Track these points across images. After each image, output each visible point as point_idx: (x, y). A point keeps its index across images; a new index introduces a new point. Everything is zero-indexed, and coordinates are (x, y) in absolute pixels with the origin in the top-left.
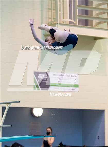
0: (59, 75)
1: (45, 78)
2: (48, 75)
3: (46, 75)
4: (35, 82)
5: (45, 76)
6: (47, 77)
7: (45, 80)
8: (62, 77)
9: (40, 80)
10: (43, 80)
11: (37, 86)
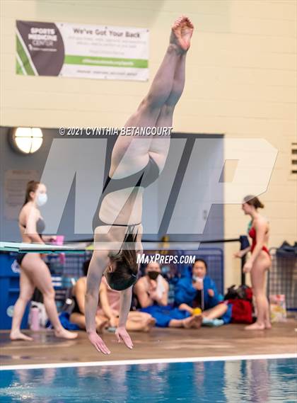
0: (91, 32)
1: (49, 41)
2: (57, 33)
3: (52, 31)
4: (20, 51)
5: (51, 35)
6: (55, 38)
7: (50, 47)
8: (100, 36)
9: (34, 46)
10: (44, 47)
11: (26, 63)
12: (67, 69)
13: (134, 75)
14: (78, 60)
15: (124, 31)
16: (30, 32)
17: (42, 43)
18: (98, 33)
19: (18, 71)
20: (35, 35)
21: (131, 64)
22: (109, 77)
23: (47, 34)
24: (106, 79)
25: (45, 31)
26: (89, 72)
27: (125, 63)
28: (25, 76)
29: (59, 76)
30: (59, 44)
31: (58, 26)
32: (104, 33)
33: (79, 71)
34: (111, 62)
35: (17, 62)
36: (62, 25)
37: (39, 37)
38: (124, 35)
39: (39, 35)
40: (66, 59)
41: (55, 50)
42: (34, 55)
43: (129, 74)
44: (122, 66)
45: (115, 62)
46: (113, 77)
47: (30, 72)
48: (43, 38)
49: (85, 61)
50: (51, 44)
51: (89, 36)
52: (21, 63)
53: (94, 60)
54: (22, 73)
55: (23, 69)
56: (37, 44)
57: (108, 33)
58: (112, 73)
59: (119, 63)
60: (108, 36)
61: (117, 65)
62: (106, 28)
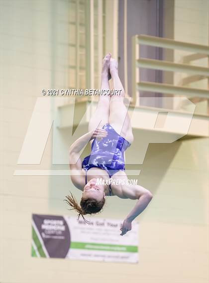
0: (92, 224)
1: (58, 231)
2: (65, 224)
3: (61, 222)
4: (35, 239)
5: (59, 225)
6: (63, 228)
7: (59, 235)
8: (99, 227)
9: (46, 234)
10: (54, 235)
11: (39, 248)
12: (72, 253)
13: (127, 257)
14: (82, 246)
16: (43, 223)
17: (52, 232)
18: (98, 224)
19: (33, 254)
20: (47, 225)
21: (124, 249)
22: (107, 260)
23: (57, 225)
24: (104, 261)
25: (55, 222)
26: (90, 255)
27: (119, 249)
28: (38, 259)
29: (66, 257)
30: (67, 233)
31: (66, 218)
32: (103, 224)
33: (83, 255)
34: (108, 248)
35: (32, 247)
36: (69, 218)
37: (50, 227)
40: (72, 245)
41: (62, 238)
42: (46, 241)
43: (123, 257)
44: (117, 251)
45: (112, 247)
46: (110, 260)
47: (43, 255)
48: (54, 228)
49: (87, 246)
50: (60, 233)
51: (90, 226)
52: (35, 248)
53: (95, 246)
54: (36, 256)
55: (37, 253)
56: (49, 232)
57: (106, 225)
58: (109, 257)
59: (115, 248)
60: (106, 227)
61: (113, 250)
62: (105, 220)
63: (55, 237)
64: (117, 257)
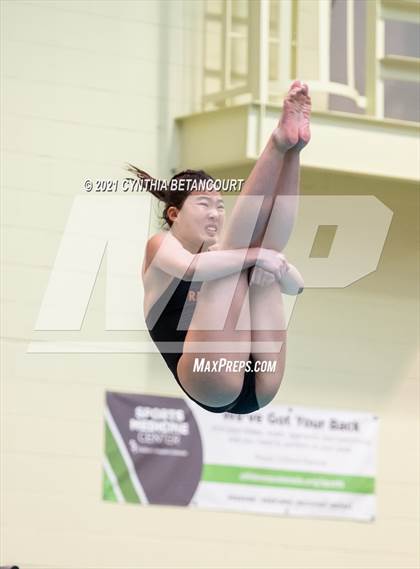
1: (171, 435)
2: (189, 418)
3: (180, 414)
4: (113, 455)
5: (176, 421)
6: (184, 429)
7: (174, 447)
8: (277, 427)
9: (140, 444)
10: (161, 445)
11: (123, 479)
12: (208, 492)
13: (346, 506)
14: (232, 474)
15: (326, 416)
16: (132, 415)
17: (158, 439)
18: (272, 420)
19: (107, 495)
20: (146, 422)
21: (340, 484)
22: (293, 510)
23: (169, 420)
24: (286, 515)
25: (163, 413)
26: (251, 499)
27: (326, 483)
28: (120, 506)
29: (191, 505)
30: (193, 441)
32: (286, 420)
33: (232, 498)
34: (298, 481)
35: (106, 477)
37: (152, 427)
38: (327, 425)
39: (150, 423)
40: (206, 472)
41: (183, 453)
42: (142, 463)
43: (335, 506)
44: (321, 488)
45: (307, 479)
47: (131, 497)
48: (161, 427)
49: (245, 476)
50: (176, 440)
51: (254, 425)
52: (113, 478)
53: (264, 476)
54: (116, 500)
55: (117, 491)
56: (148, 440)
57: (293, 421)
58: (301, 503)
59: (316, 483)
60: (294, 427)
61: (311, 487)
62: (290, 410)
63: (163, 452)
64: (322, 505)
